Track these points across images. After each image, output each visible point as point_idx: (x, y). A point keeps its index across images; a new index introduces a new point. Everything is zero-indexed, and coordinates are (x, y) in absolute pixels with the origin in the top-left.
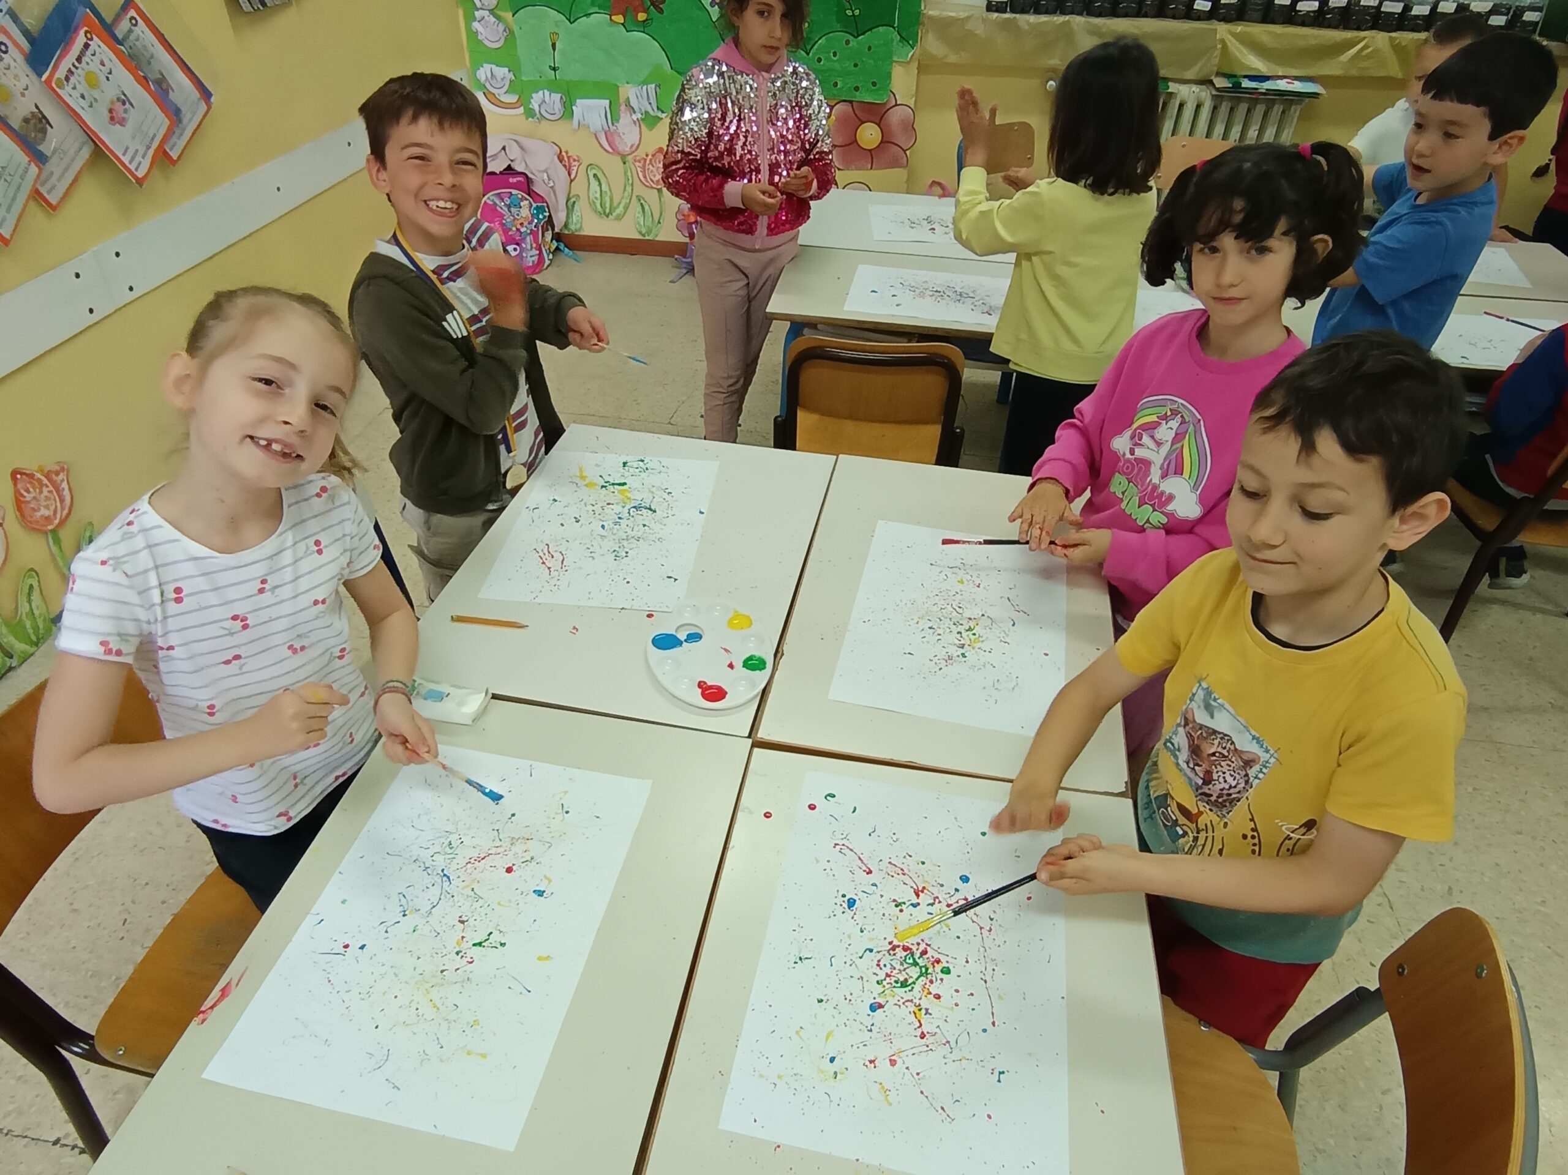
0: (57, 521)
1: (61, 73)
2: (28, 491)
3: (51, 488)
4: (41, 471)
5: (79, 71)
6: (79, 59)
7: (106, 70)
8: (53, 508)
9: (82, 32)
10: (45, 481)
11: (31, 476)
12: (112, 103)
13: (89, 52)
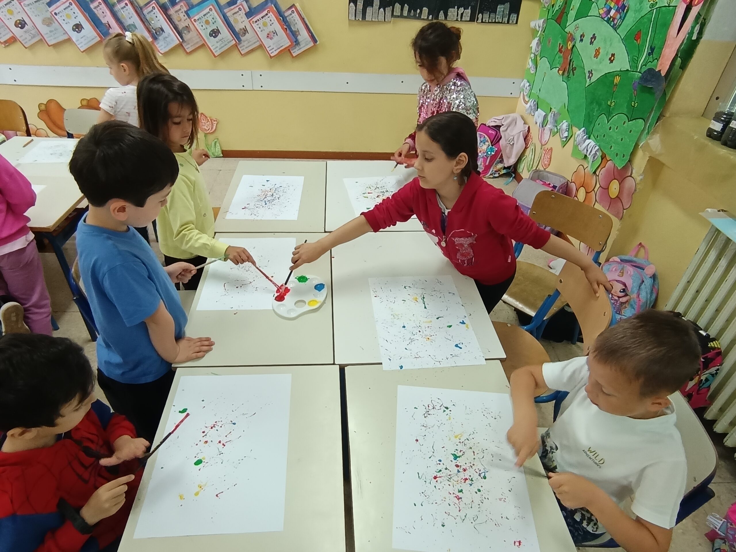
0: (208, 132)
1: (255, 20)
2: (204, 120)
3: (211, 123)
4: (210, 118)
5: (261, 21)
6: (262, 17)
7: (271, 23)
8: (208, 128)
9: (267, 10)
10: (210, 120)
11: (206, 117)
12: (270, 32)
13: (267, 16)
